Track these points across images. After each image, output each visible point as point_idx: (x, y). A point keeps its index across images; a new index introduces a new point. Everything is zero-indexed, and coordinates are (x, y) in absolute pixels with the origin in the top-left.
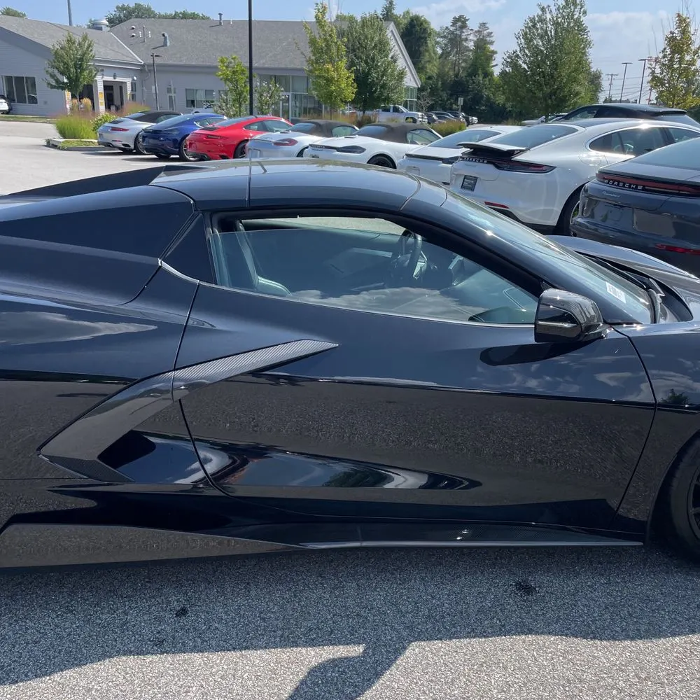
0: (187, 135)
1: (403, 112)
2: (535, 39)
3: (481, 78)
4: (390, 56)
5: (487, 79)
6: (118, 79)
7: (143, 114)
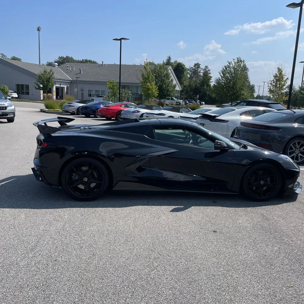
0: (99, 108)
1: (175, 100)
2: (226, 74)
3: (206, 87)
4: (170, 79)
5: (208, 87)
6: (62, 86)
7: (80, 101)
